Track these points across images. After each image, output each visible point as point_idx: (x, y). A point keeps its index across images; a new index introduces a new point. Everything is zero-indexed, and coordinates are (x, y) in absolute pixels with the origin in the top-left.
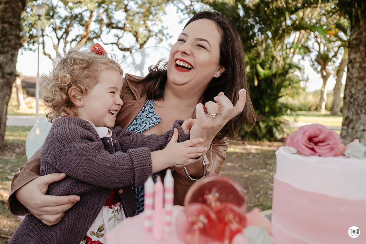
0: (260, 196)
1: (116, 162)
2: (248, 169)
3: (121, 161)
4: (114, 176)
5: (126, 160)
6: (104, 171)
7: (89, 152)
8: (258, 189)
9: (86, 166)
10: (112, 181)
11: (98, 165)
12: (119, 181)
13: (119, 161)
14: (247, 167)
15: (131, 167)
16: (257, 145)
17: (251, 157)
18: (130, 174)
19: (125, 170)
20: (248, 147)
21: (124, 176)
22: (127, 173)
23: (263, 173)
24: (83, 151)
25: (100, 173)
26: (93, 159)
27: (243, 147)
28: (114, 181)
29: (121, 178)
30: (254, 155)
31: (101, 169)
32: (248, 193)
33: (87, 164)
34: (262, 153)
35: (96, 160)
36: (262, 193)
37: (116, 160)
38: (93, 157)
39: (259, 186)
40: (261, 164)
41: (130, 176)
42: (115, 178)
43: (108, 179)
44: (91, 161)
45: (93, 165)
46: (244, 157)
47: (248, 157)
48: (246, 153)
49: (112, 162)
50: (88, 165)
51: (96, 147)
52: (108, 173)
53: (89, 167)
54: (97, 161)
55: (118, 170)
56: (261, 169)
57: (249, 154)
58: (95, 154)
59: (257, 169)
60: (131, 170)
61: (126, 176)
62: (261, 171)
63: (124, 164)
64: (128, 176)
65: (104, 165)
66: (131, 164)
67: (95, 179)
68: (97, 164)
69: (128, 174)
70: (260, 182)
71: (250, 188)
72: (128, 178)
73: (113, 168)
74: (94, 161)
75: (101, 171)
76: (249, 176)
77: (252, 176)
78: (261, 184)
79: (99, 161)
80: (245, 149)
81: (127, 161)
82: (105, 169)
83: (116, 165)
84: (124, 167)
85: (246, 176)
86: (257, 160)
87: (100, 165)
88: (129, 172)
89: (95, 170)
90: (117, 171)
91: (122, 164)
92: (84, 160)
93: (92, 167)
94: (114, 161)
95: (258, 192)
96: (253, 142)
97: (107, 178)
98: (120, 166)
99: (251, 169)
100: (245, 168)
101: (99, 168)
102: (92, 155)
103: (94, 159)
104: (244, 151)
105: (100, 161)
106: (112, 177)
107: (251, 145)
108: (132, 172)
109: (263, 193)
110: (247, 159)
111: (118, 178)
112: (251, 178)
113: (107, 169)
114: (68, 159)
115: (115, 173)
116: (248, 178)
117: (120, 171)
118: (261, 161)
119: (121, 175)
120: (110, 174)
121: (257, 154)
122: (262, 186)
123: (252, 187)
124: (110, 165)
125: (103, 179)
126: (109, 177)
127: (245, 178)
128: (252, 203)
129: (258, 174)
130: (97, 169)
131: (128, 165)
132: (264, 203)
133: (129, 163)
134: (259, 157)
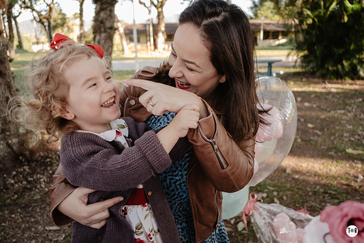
0: (335, 138)
1: (125, 160)
2: (326, 110)
3: (130, 156)
4: (131, 174)
5: (134, 152)
6: (119, 175)
7: (97, 164)
8: (333, 131)
9: (102, 178)
10: (132, 180)
11: (111, 172)
12: (139, 176)
13: (128, 157)
14: (325, 108)
15: (142, 155)
16: (338, 83)
17: (330, 96)
18: (145, 163)
19: (137, 162)
20: (329, 86)
21: (140, 169)
22: (141, 164)
23: (340, 114)
24: (92, 166)
25: (117, 178)
26: (103, 169)
27: (323, 85)
28: (134, 178)
29: (138, 171)
30: (334, 95)
31: (115, 174)
32: (323, 134)
33: (101, 176)
34: (342, 93)
35: (107, 169)
36: (337, 135)
37: (125, 157)
38: (103, 167)
39: (335, 128)
40: (340, 104)
41: (146, 165)
42: (133, 175)
43: (127, 180)
44: (103, 171)
45: (106, 174)
46: (323, 97)
47: (327, 97)
48: (325, 93)
49: (122, 161)
50: (103, 177)
51: (103, 155)
52: (124, 174)
53: (105, 178)
54: (109, 169)
55: (131, 166)
56: (340, 109)
57: (329, 93)
58: (104, 163)
59: (335, 109)
60: (143, 159)
61: (142, 168)
62: (339, 111)
63: (134, 157)
64: (144, 166)
65: (116, 169)
66: (140, 153)
67: (116, 186)
68: (109, 172)
69: (143, 164)
70: (337, 123)
71: (326, 130)
72: (145, 168)
73: (126, 166)
74: (106, 171)
75: (116, 176)
76: (326, 117)
77: (329, 118)
78: (338, 125)
79: (110, 167)
80: (325, 88)
81: (136, 153)
82: (119, 172)
83: (127, 162)
84: (135, 160)
85: (323, 117)
86: (335, 100)
87: (113, 171)
88: (142, 161)
89: (110, 178)
90: (131, 168)
91: (132, 158)
92: (97, 174)
93: (107, 177)
94: (124, 159)
95: (334, 134)
96: (335, 80)
97: (125, 180)
98: (132, 161)
99: (328, 109)
100: (322, 109)
101: (113, 174)
102: (101, 165)
103: (105, 169)
104: (324, 91)
105: (112, 167)
106: (129, 176)
107: (332, 83)
108: (145, 160)
109: (339, 136)
110: (326, 99)
111: (136, 174)
112: (328, 119)
113: (121, 171)
114: (85, 179)
115: (130, 171)
116: (324, 119)
117: (133, 165)
118: (341, 101)
119: (137, 169)
120: (126, 174)
121: (338, 93)
122: (338, 128)
123: (328, 129)
124: (122, 166)
125: (123, 182)
126: (127, 178)
127: (321, 119)
128: (326, 146)
129: (336, 115)
130: (112, 176)
131: (138, 155)
132: (338, 146)
133: (138, 154)
134: (338, 96)
